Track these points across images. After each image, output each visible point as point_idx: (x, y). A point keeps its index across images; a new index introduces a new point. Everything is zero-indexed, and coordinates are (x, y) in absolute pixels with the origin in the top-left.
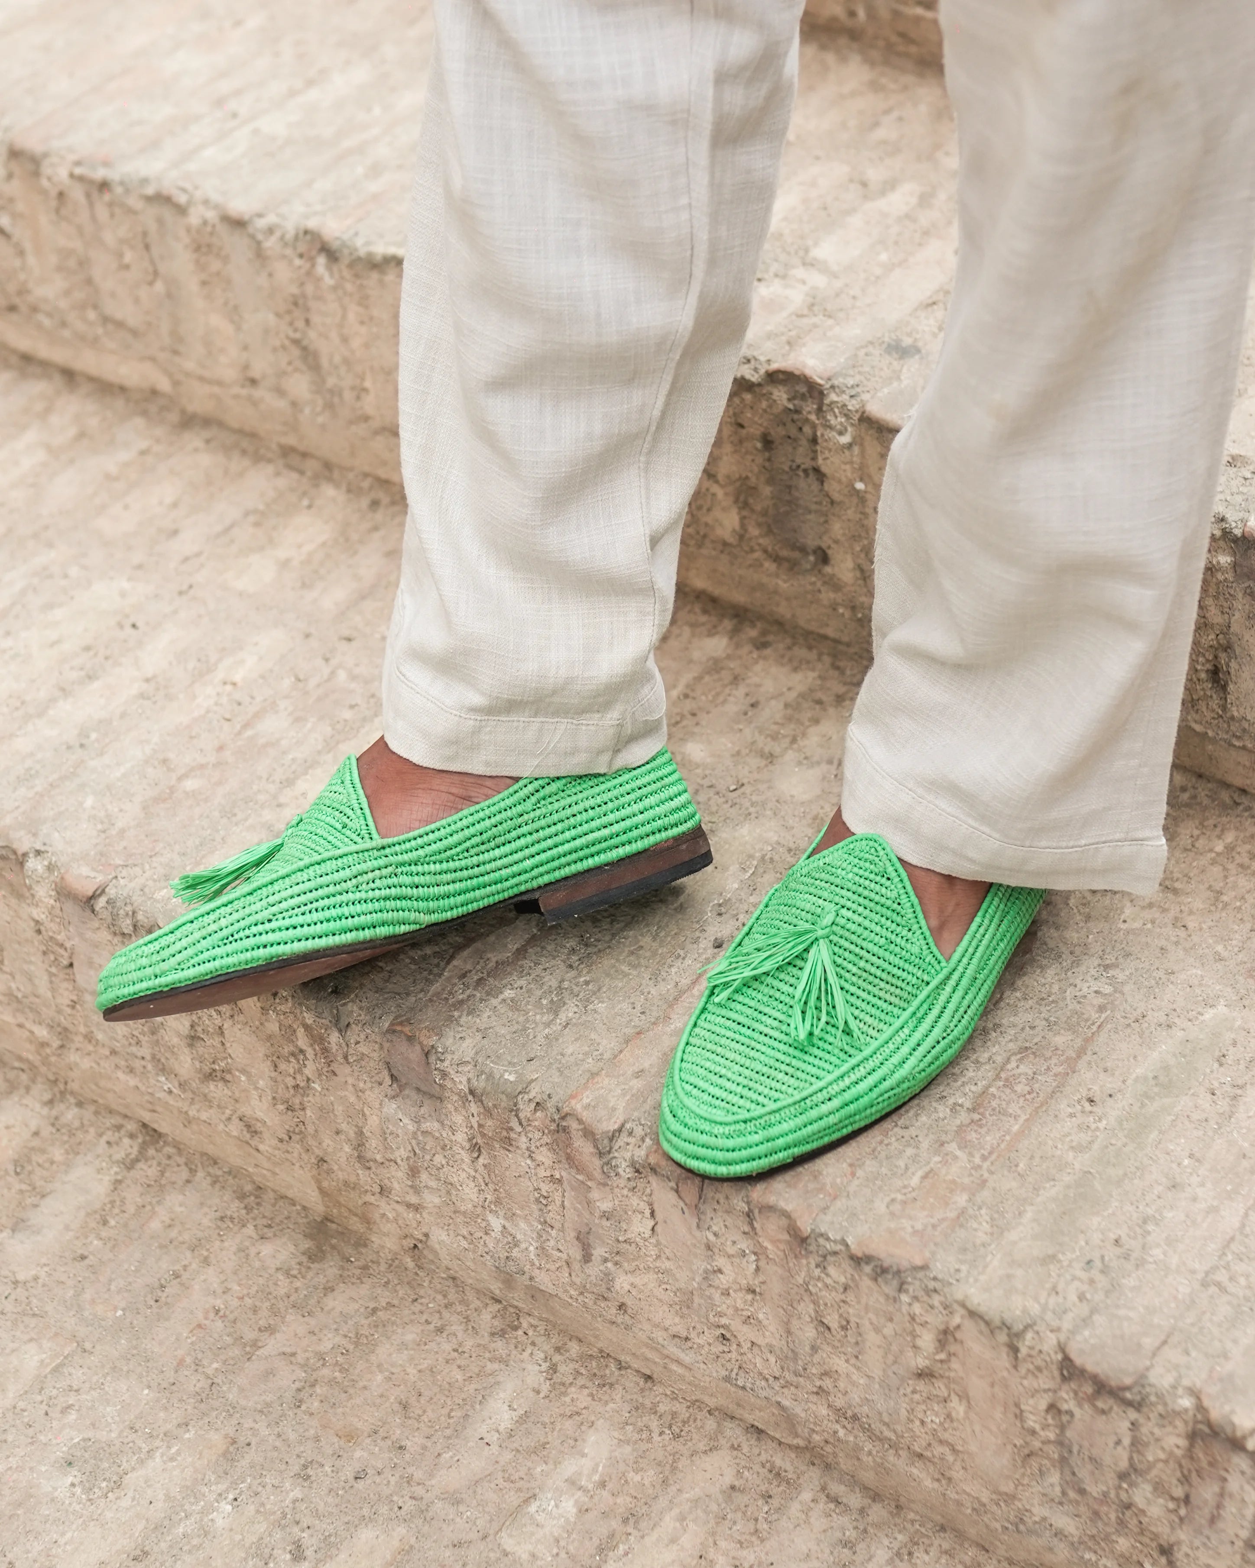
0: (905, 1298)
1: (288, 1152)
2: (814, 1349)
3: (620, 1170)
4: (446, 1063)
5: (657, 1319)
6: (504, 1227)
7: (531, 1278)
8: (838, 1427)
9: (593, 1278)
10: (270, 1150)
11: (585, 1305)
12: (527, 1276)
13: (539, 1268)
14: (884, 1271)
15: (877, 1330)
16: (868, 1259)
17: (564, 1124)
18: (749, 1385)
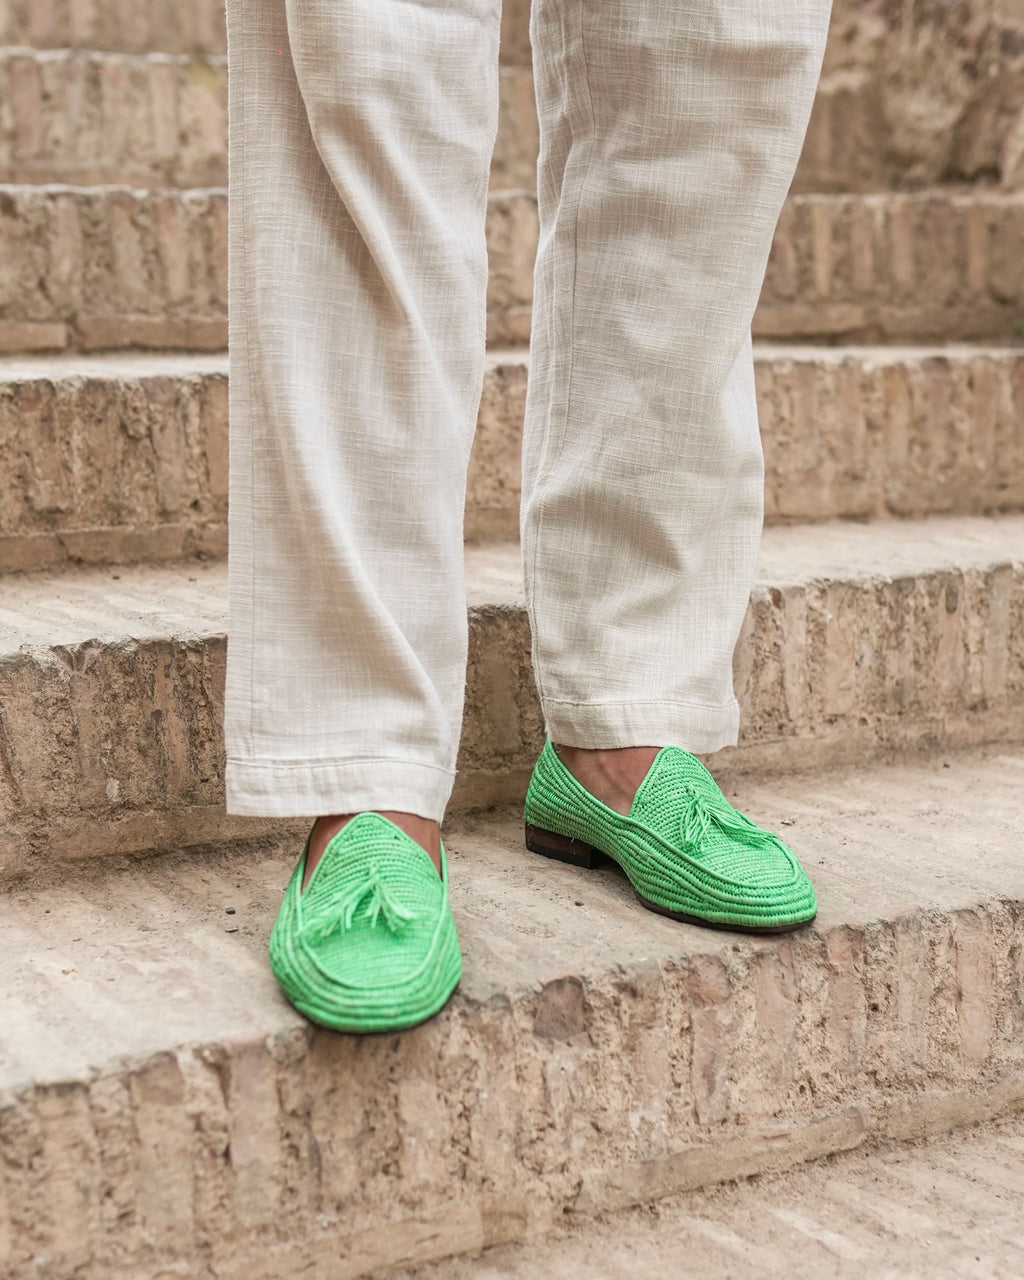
0: (923, 932)
1: (451, 1198)
2: (867, 1038)
3: (740, 973)
4: (594, 983)
5: (760, 1110)
6: (643, 1119)
7: (669, 1150)
8: (885, 1098)
9: (717, 1107)
10: (435, 1210)
11: (712, 1142)
12: (665, 1151)
13: (672, 1137)
14: (908, 922)
15: (909, 977)
16: (898, 920)
17: (692, 966)
18: (828, 1113)
